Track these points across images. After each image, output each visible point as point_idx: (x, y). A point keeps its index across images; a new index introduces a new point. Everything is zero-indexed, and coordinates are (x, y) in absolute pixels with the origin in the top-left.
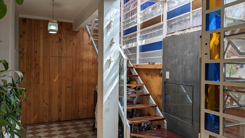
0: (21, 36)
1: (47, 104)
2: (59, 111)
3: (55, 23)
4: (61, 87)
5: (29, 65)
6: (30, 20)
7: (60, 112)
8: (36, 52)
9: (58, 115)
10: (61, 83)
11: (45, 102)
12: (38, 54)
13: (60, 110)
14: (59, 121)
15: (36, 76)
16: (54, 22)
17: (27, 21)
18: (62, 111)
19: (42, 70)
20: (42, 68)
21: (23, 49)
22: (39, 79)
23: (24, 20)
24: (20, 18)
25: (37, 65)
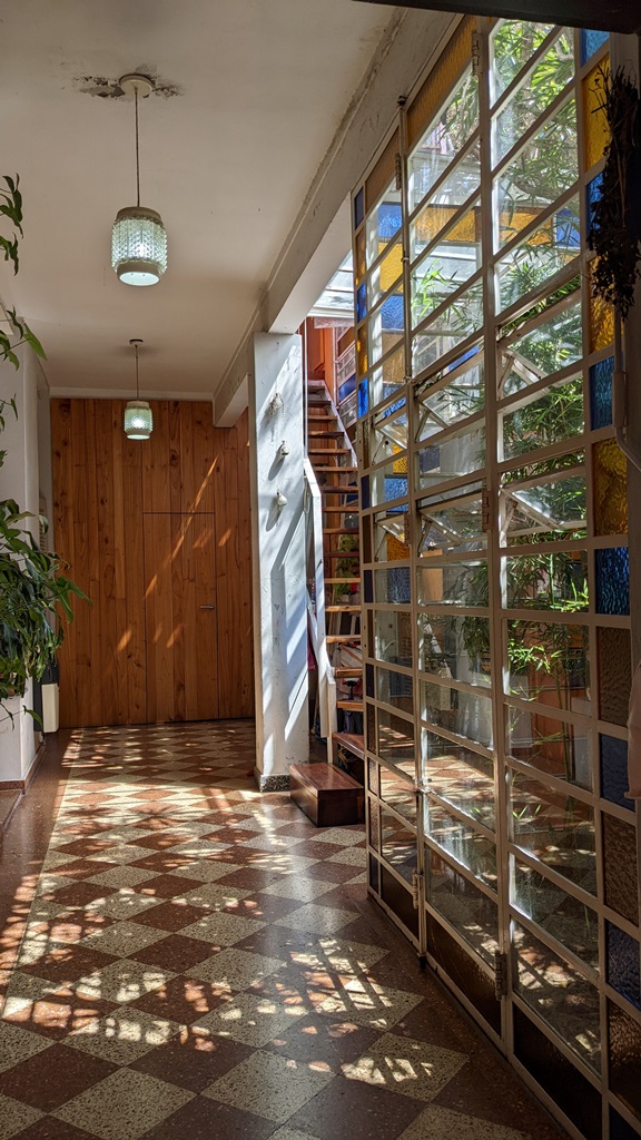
0: (58, 454)
1: (139, 665)
2: (179, 690)
3: (143, 408)
4: (180, 610)
5: (82, 541)
6: (83, 401)
7: (182, 692)
8: (102, 502)
9: (176, 702)
10: (180, 596)
11: (133, 658)
12: (107, 505)
13: (181, 687)
14: (178, 721)
15: (105, 576)
16: (140, 407)
17: (73, 406)
18: (187, 688)
19: (122, 558)
20: (121, 550)
21: (63, 494)
22: (113, 585)
23: (64, 405)
24: (54, 400)
25: (107, 542)
